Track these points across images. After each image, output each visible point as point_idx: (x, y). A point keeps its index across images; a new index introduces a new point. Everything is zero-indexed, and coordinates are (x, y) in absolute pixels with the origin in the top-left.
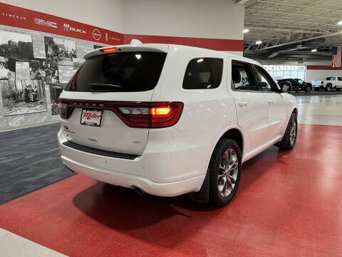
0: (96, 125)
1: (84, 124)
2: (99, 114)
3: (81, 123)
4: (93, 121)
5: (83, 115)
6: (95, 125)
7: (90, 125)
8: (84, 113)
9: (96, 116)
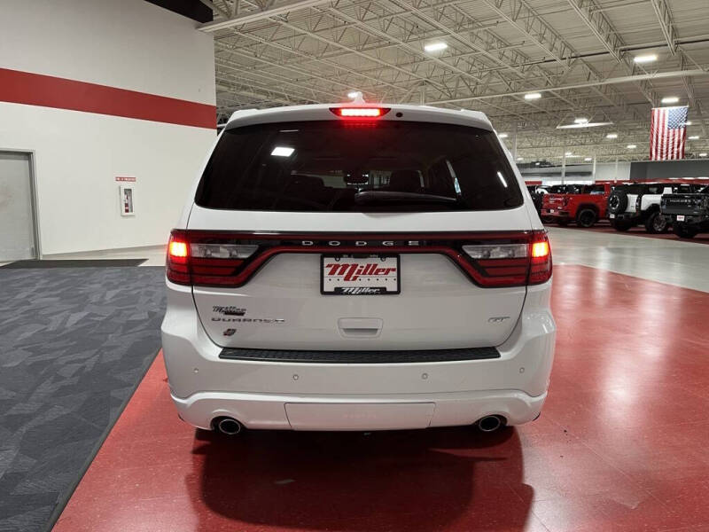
0: (383, 291)
1: (339, 291)
2: (391, 263)
3: (323, 293)
4: (366, 282)
5: (327, 271)
6: (377, 294)
7: (363, 294)
8: (329, 266)
9: (379, 270)
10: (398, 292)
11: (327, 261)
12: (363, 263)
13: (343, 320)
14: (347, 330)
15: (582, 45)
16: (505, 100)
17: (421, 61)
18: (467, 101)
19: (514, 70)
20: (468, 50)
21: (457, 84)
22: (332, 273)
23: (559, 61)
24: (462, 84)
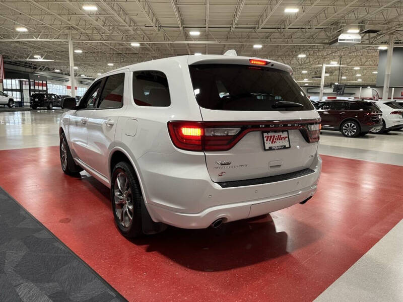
0: (285, 147)
1: (270, 149)
3: (265, 150)
4: (279, 143)
5: (265, 139)
6: (283, 149)
7: (279, 149)
8: (266, 137)
9: (282, 138)
10: (290, 147)
11: (265, 134)
12: (276, 135)
13: (271, 162)
14: (271, 167)
15: (165, 21)
16: (117, 44)
17: (72, 14)
18: (95, 43)
19: (129, 28)
20: (104, 13)
21: (93, 32)
22: (267, 140)
23: (155, 28)
24: (95, 32)
